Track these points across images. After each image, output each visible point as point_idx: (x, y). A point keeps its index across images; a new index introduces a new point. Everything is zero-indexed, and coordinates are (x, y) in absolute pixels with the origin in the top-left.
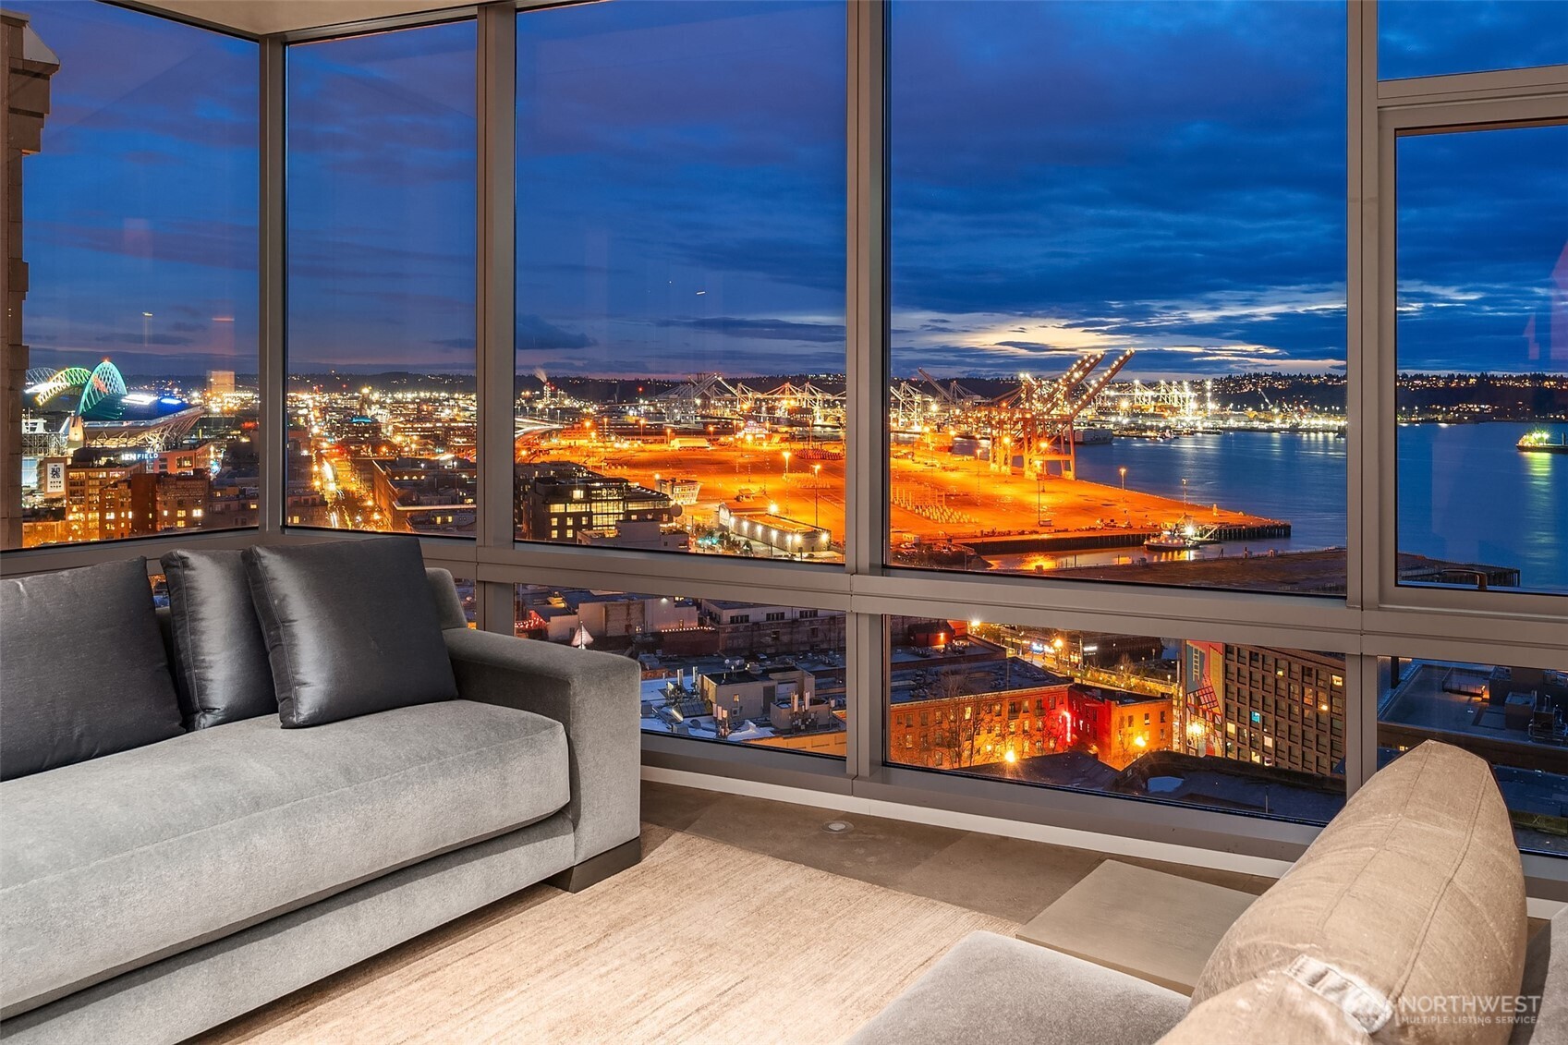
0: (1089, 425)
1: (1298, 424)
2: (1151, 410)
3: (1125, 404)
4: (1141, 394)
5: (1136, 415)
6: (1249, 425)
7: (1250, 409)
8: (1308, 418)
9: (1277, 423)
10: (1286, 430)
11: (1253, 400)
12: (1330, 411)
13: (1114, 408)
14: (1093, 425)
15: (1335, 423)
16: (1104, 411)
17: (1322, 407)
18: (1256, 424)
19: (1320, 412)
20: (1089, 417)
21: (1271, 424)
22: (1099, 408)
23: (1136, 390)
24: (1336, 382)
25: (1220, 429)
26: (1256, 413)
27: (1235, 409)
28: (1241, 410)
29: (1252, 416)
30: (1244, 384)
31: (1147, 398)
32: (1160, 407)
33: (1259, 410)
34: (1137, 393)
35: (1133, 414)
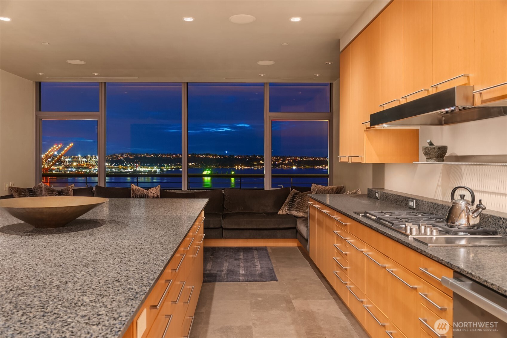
0: (60, 172)
1: (135, 170)
2: (85, 166)
3: (75, 164)
4: (81, 160)
5: (79, 168)
6: (119, 171)
7: (120, 165)
8: (139, 168)
9: (129, 170)
10: (131, 172)
11: (121, 162)
12: (147, 165)
13: (71, 165)
14: (61, 172)
15: (147, 169)
16: (67, 166)
17: (144, 164)
18: (122, 170)
19: (144, 166)
20: (60, 169)
21: (127, 170)
22: (65, 165)
23: (79, 159)
24: (149, 156)
25: (109, 172)
26: (122, 166)
27: (115, 165)
28: (118, 165)
29: (121, 167)
30: (119, 157)
31: (83, 161)
32: (88, 165)
33: (123, 165)
34: (80, 160)
35: (77, 167)
